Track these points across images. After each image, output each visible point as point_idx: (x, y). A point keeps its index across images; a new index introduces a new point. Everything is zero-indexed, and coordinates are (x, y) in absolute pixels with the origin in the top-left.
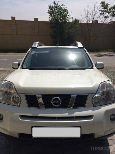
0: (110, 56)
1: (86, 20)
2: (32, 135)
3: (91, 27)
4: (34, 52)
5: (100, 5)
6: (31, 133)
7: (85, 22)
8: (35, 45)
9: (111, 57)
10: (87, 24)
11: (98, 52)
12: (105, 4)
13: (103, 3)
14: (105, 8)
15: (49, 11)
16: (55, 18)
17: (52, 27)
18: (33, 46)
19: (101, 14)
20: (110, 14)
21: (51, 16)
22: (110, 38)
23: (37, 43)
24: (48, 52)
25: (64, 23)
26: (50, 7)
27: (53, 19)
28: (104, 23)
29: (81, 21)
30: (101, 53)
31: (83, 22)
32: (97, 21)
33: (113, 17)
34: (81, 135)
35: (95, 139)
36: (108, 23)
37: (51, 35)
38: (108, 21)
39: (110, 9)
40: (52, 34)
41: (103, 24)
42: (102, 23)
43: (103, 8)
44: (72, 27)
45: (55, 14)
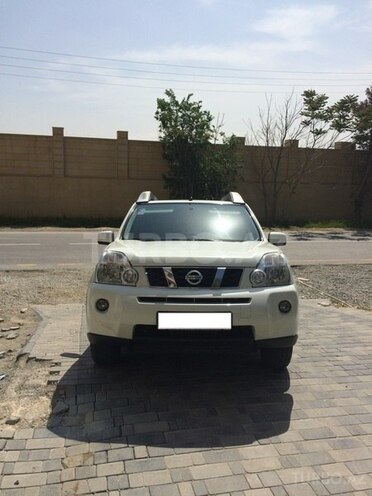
0: (333, 238)
1: (265, 138)
2: (157, 325)
3: (279, 158)
4: (143, 211)
5: (302, 99)
6: (155, 324)
7: (263, 143)
8: (144, 198)
9: (336, 241)
10: (267, 149)
11: (301, 227)
12: (315, 97)
13: (309, 94)
14: (314, 109)
15: (157, 113)
16: (175, 132)
17: (165, 157)
18: (140, 200)
19: (306, 123)
20: (330, 123)
21: (164, 125)
22: (334, 188)
23: (148, 193)
24: (171, 211)
25: (201, 146)
26: (162, 104)
27: (170, 135)
28: (316, 147)
29: (251, 141)
30: (309, 231)
31: (256, 144)
32: (296, 142)
33: (340, 131)
34: (232, 326)
35: (255, 341)
36: (326, 148)
37: (164, 177)
38: (325, 142)
39: (330, 111)
40: (167, 176)
41: (313, 150)
42: (310, 146)
43: (309, 109)
44: (225, 156)
45: (176, 121)
